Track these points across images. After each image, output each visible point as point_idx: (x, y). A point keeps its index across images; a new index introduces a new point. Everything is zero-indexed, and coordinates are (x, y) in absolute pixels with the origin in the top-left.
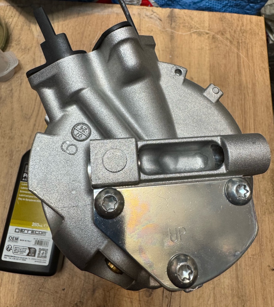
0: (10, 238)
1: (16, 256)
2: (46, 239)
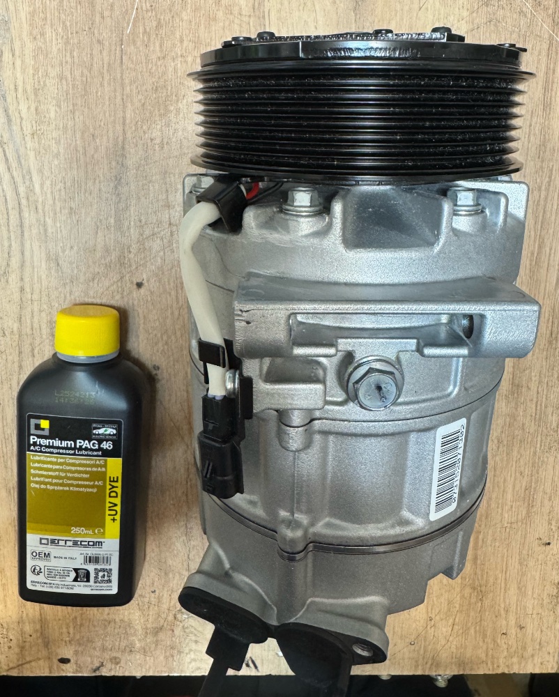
0: (34, 554)
1: (53, 582)
2: (105, 553)
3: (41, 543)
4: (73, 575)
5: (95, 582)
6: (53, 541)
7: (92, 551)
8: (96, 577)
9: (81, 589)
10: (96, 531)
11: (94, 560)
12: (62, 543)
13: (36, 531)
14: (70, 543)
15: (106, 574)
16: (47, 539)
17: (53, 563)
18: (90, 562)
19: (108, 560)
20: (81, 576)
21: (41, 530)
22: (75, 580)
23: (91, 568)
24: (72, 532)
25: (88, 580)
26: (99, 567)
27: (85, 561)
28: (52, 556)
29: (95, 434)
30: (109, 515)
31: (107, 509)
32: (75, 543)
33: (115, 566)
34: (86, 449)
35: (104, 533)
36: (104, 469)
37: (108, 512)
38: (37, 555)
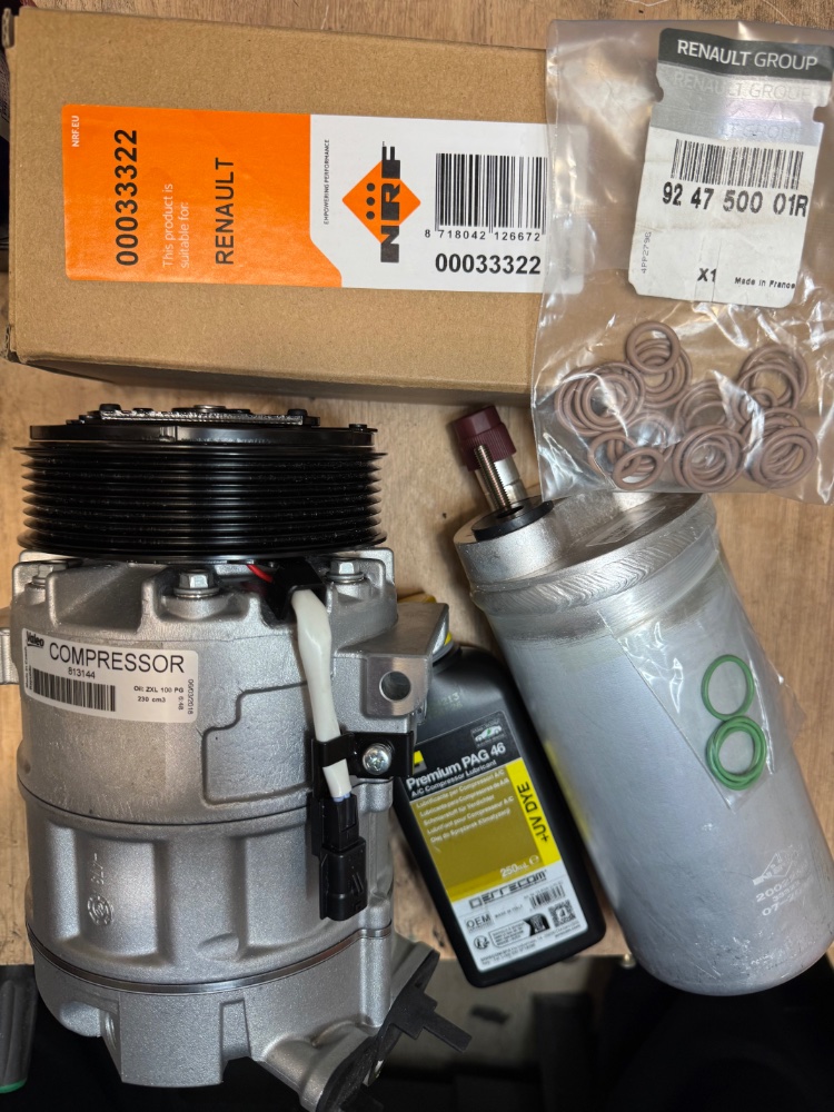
0: (471, 924)
1: (507, 948)
2: (551, 884)
3: (472, 907)
4: (527, 928)
5: (557, 925)
6: (486, 899)
7: (536, 889)
8: (555, 919)
9: (544, 941)
10: (531, 861)
11: (543, 899)
12: (497, 895)
13: (460, 894)
14: (506, 891)
15: (564, 909)
16: (479, 899)
17: (497, 925)
18: (540, 903)
19: (559, 892)
20: (537, 925)
21: (466, 891)
22: (532, 933)
23: (544, 910)
24: (504, 875)
25: (547, 927)
26: (553, 904)
27: (534, 904)
28: (493, 917)
29: (479, 742)
30: (538, 834)
31: (531, 828)
32: (513, 888)
33: (570, 895)
34: (477, 765)
35: (541, 860)
36: (507, 781)
37: (534, 832)
38: (475, 924)
